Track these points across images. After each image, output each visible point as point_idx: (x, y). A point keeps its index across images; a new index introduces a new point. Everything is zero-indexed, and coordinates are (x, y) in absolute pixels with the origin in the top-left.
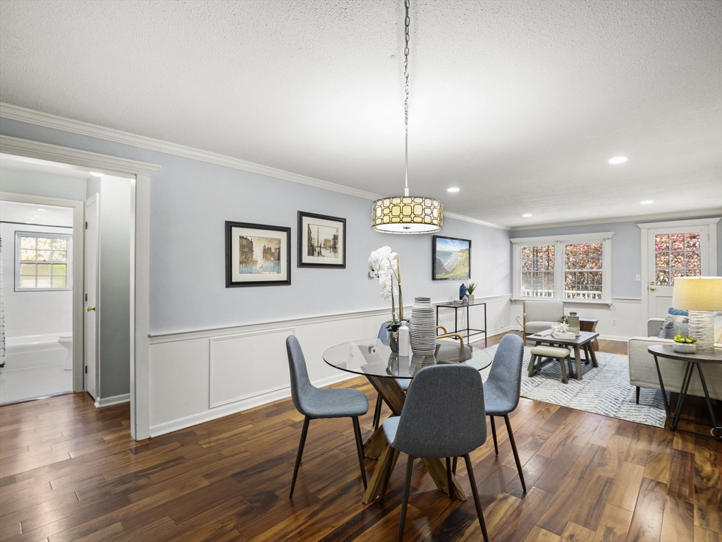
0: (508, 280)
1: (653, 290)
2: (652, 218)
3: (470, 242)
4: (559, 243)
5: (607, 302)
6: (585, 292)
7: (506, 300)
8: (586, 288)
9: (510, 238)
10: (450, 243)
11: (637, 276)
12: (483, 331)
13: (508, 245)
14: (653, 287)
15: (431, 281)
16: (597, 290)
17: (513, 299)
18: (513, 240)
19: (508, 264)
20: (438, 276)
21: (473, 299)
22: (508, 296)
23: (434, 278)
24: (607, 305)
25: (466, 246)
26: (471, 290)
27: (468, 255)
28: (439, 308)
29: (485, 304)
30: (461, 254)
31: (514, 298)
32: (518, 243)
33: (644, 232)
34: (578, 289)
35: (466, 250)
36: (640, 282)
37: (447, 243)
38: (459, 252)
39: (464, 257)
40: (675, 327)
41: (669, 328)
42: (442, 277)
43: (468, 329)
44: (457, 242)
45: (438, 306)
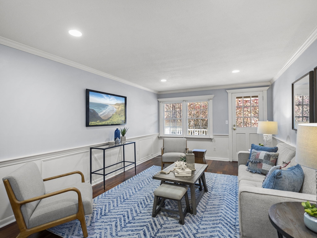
0: (156, 125)
1: (234, 129)
2: (234, 87)
3: (125, 98)
4: (184, 102)
5: (210, 137)
6: (199, 130)
7: (155, 137)
8: (199, 128)
9: (158, 98)
10: (105, 97)
11: (227, 121)
12: (134, 163)
13: (157, 102)
14: (235, 128)
15: (85, 127)
16: (205, 128)
17: (159, 136)
18: (160, 100)
19: (157, 114)
20: (91, 123)
21: (125, 139)
22: (157, 134)
23: (87, 125)
24: (211, 139)
25: (122, 101)
26: (124, 133)
27: (123, 108)
28: (92, 150)
29: (135, 143)
30: (117, 107)
31: (161, 135)
32: (162, 102)
33: (230, 95)
34: (196, 128)
35: (122, 104)
36: (228, 124)
37: (103, 97)
38: (116, 105)
39: (120, 109)
40: (283, 177)
41: (277, 178)
42: (97, 124)
43: (124, 161)
44: (113, 97)
45: (91, 148)
